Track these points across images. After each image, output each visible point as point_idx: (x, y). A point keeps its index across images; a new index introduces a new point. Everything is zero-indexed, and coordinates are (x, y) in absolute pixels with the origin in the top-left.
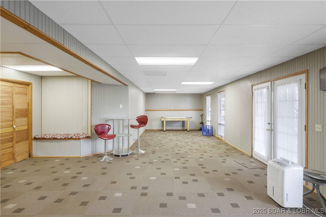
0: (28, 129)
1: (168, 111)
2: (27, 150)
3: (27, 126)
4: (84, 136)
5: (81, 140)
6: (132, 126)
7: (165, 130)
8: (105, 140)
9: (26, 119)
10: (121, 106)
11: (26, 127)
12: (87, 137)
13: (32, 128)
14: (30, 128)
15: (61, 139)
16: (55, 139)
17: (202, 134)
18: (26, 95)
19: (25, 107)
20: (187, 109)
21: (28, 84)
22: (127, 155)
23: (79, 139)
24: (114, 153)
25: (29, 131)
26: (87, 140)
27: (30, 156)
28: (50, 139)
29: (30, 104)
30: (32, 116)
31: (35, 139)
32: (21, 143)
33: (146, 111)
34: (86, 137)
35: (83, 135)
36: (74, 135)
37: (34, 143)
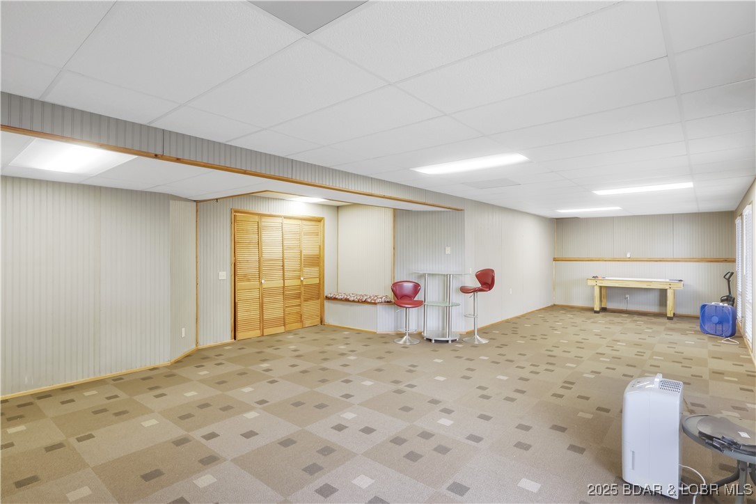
0: (320, 283)
1: (614, 262)
2: (319, 313)
3: (318, 279)
4: (383, 300)
5: (378, 306)
6: (464, 290)
7: (597, 309)
8: (406, 308)
9: (316, 269)
10: (448, 250)
11: (317, 281)
12: (388, 302)
13: (324, 282)
14: (321, 282)
15: (353, 301)
16: (347, 300)
17: (698, 328)
18: (317, 235)
19: (315, 252)
20: (676, 256)
21: (319, 220)
22: (447, 341)
23: (375, 304)
24: (426, 335)
25: (320, 286)
26: (387, 307)
27: (322, 321)
28: (341, 300)
29: (321, 248)
30: (324, 266)
31: (328, 298)
32: (310, 302)
33: (555, 260)
34: (385, 302)
35: (381, 298)
36: (370, 298)
37: (327, 304)
